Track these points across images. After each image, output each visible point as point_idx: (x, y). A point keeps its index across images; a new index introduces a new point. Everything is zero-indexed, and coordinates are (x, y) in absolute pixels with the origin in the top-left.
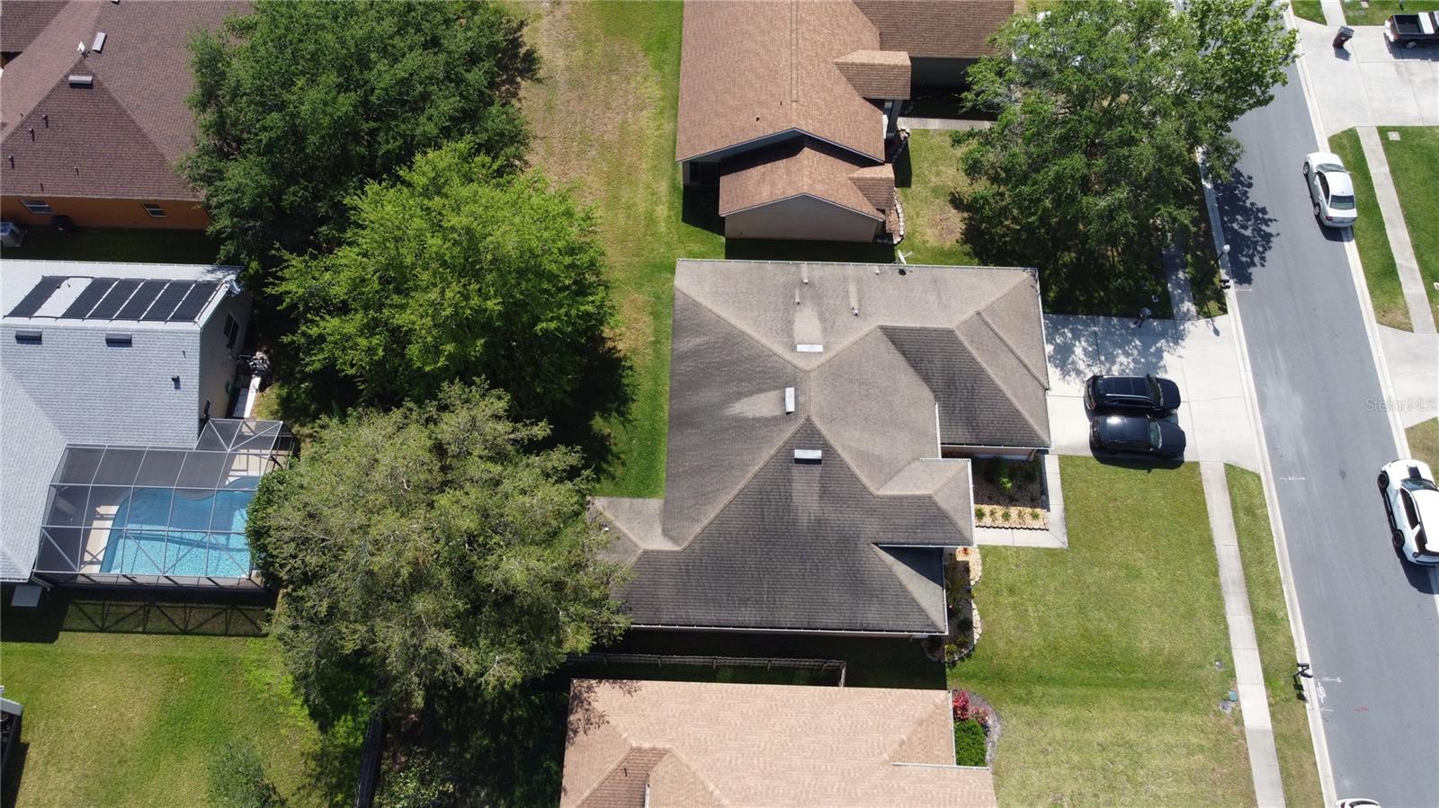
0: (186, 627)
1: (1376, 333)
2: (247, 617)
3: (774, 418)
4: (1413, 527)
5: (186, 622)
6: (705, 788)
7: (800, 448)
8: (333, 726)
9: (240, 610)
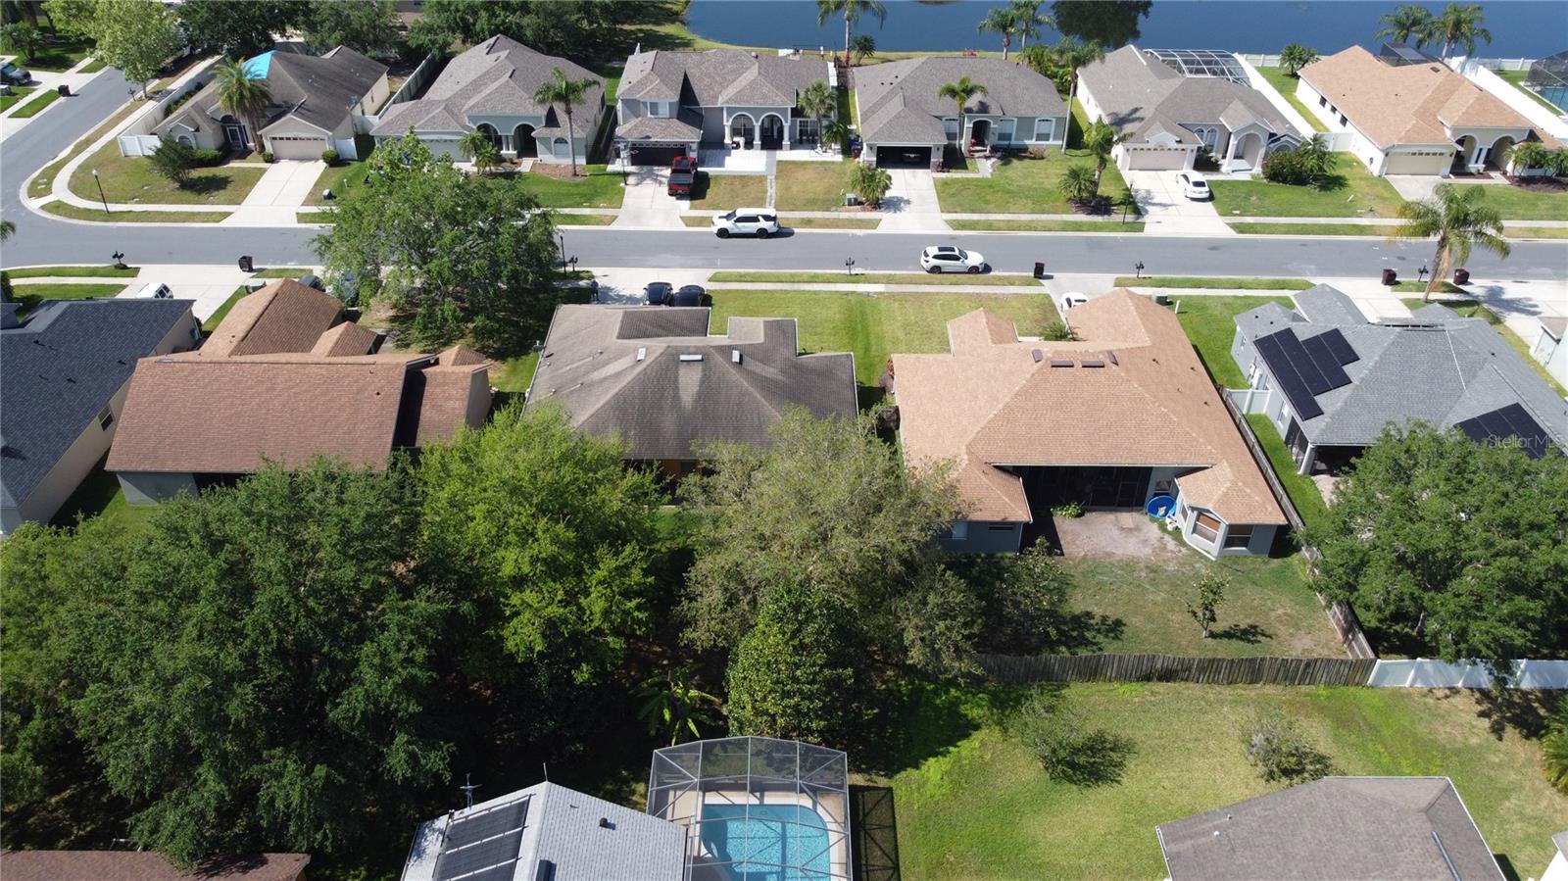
0: (891, 868)
1: (613, 227)
2: (871, 810)
3: (704, 370)
4: (758, 221)
5: (885, 868)
6: (992, 420)
7: (731, 357)
8: (974, 719)
9: (865, 816)
